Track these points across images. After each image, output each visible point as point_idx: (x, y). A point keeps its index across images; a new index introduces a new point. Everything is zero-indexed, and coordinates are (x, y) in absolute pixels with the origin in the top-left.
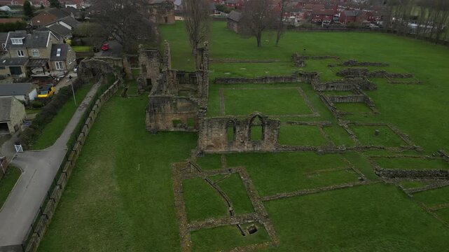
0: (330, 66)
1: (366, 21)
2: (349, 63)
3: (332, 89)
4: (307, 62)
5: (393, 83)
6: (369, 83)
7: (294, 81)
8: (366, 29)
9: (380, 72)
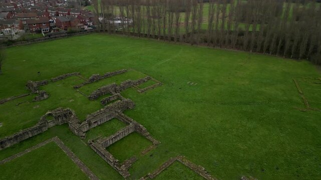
0: (76, 88)
1: (79, 25)
2: (93, 79)
3: (96, 125)
4: (48, 88)
5: (142, 92)
6: (127, 102)
7: (45, 129)
8: (83, 32)
9: (127, 83)
